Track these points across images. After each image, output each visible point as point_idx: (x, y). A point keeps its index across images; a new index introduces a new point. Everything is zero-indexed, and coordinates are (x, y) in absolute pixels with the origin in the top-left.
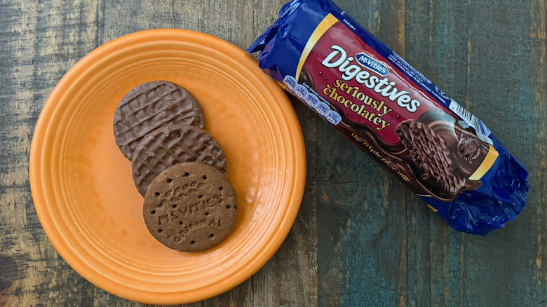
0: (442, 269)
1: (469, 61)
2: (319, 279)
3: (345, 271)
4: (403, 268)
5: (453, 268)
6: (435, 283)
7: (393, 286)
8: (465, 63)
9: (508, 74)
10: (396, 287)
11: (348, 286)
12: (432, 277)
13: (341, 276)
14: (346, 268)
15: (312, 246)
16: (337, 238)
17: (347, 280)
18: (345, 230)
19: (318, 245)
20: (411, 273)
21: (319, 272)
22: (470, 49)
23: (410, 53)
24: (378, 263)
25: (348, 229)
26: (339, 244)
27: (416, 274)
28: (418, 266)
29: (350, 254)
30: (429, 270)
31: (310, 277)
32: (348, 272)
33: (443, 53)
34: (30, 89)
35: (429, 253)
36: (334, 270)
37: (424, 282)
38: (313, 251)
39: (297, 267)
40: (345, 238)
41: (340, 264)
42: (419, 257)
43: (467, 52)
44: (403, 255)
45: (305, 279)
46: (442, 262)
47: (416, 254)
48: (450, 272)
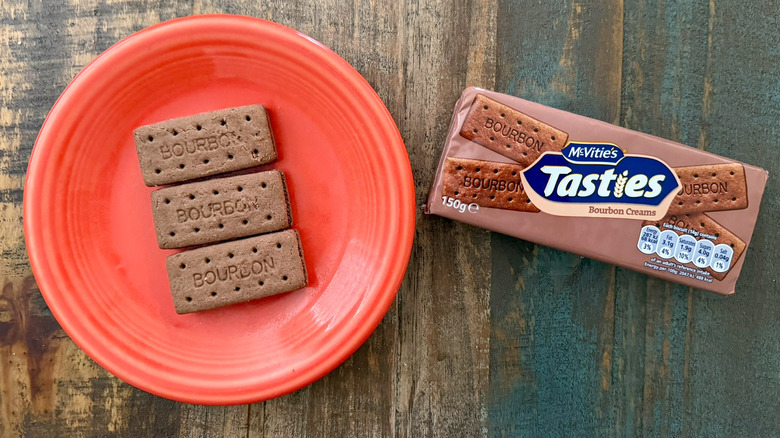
0: (662, 316)
1: (711, 27)
2: (493, 325)
3: (529, 316)
4: (609, 313)
5: (677, 316)
6: (652, 335)
7: (593, 338)
8: (706, 31)
9: (764, 48)
10: (599, 339)
11: (532, 337)
12: (648, 327)
13: (522, 323)
14: (531, 312)
15: (484, 280)
16: (518, 271)
17: (531, 328)
18: (530, 260)
19: (492, 281)
20: (620, 321)
21: (492, 316)
22: (713, 12)
23: (631, 14)
24: (575, 307)
25: (535, 259)
26: (521, 280)
27: (627, 323)
28: (630, 312)
29: (536, 293)
30: (644, 317)
31: (480, 323)
32: (533, 317)
33: (675, 16)
34: (92, 51)
35: (645, 295)
36: (513, 314)
37: (636, 334)
38: (484, 287)
39: (462, 309)
40: (530, 272)
41: (523, 307)
42: (632, 299)
43: (709, 16)
44: (610, 297)
45: (473, 327)
46: (663, 306)
47: (627, 295)
48: (672, 320)
